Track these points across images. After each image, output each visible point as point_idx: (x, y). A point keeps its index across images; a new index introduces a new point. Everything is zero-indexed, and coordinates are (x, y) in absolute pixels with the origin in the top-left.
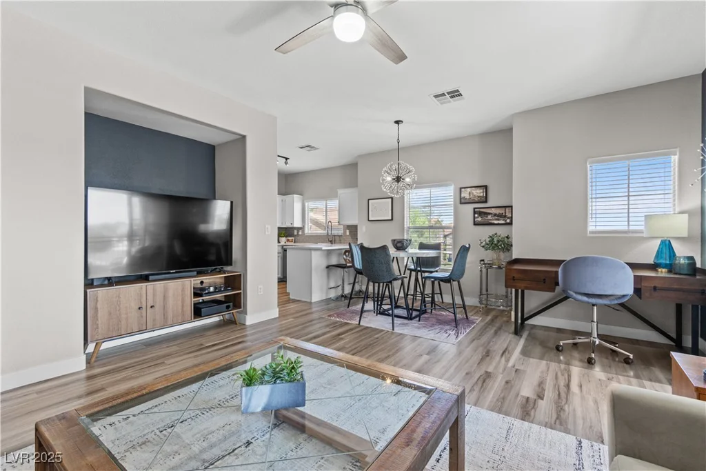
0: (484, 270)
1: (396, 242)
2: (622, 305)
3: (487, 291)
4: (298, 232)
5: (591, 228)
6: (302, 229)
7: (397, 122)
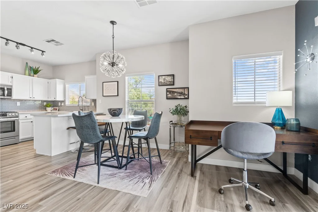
0: (172, 128)
1: (112, 110)
2: (266, 159)
3: (174, 140)
4: (61, 104)
5: (234, 101)
6: (64, 102)
7: (113, 23)
